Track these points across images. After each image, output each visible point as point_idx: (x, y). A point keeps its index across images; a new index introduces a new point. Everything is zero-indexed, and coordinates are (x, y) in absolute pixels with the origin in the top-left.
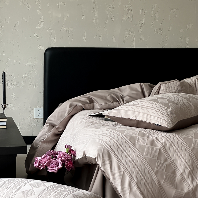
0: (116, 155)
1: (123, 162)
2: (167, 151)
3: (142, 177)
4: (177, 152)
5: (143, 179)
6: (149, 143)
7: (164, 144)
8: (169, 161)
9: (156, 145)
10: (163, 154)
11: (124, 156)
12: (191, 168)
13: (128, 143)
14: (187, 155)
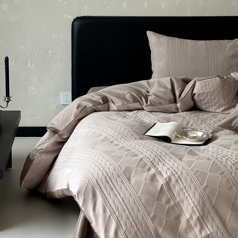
0: (103, 193)
1: (110, 203)
2: (171, 189)
3: (133, 223)
4: (184, 191)
5: (135, 226)
6: (148, 178)
7: (167, 180)
8: (173, 203)
9: (157, 181)
10: (165, 192)
11: (112, 194)
12: (201, 214)
13: (121, 177)
14: (196, 196)
